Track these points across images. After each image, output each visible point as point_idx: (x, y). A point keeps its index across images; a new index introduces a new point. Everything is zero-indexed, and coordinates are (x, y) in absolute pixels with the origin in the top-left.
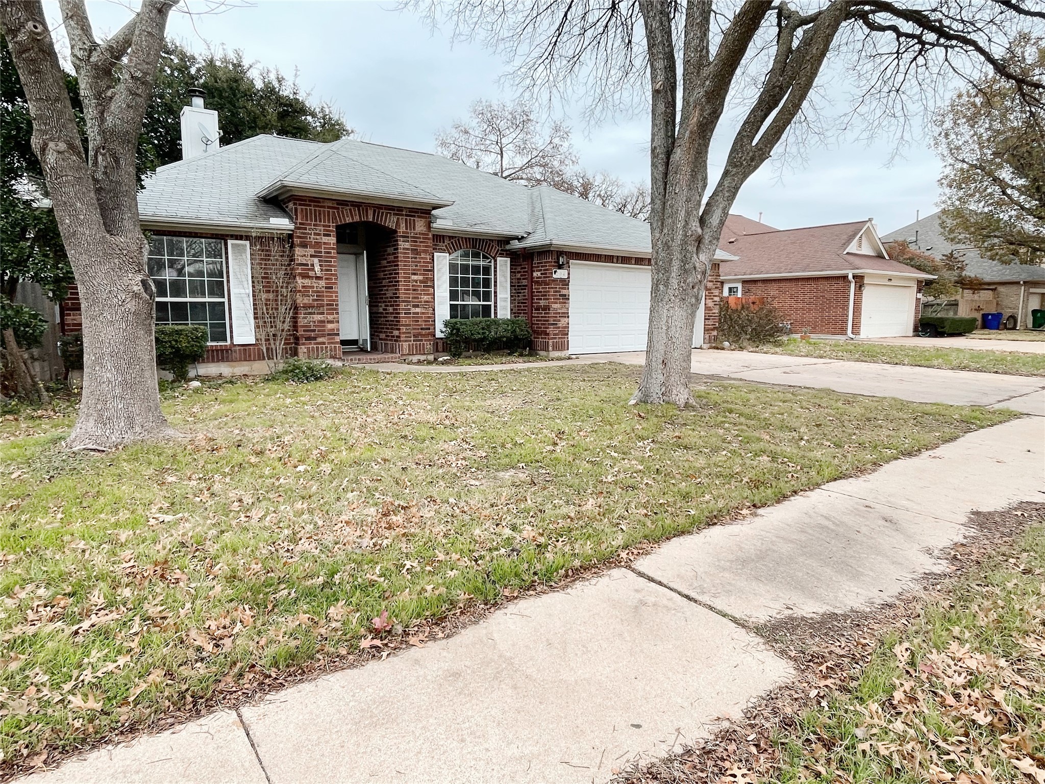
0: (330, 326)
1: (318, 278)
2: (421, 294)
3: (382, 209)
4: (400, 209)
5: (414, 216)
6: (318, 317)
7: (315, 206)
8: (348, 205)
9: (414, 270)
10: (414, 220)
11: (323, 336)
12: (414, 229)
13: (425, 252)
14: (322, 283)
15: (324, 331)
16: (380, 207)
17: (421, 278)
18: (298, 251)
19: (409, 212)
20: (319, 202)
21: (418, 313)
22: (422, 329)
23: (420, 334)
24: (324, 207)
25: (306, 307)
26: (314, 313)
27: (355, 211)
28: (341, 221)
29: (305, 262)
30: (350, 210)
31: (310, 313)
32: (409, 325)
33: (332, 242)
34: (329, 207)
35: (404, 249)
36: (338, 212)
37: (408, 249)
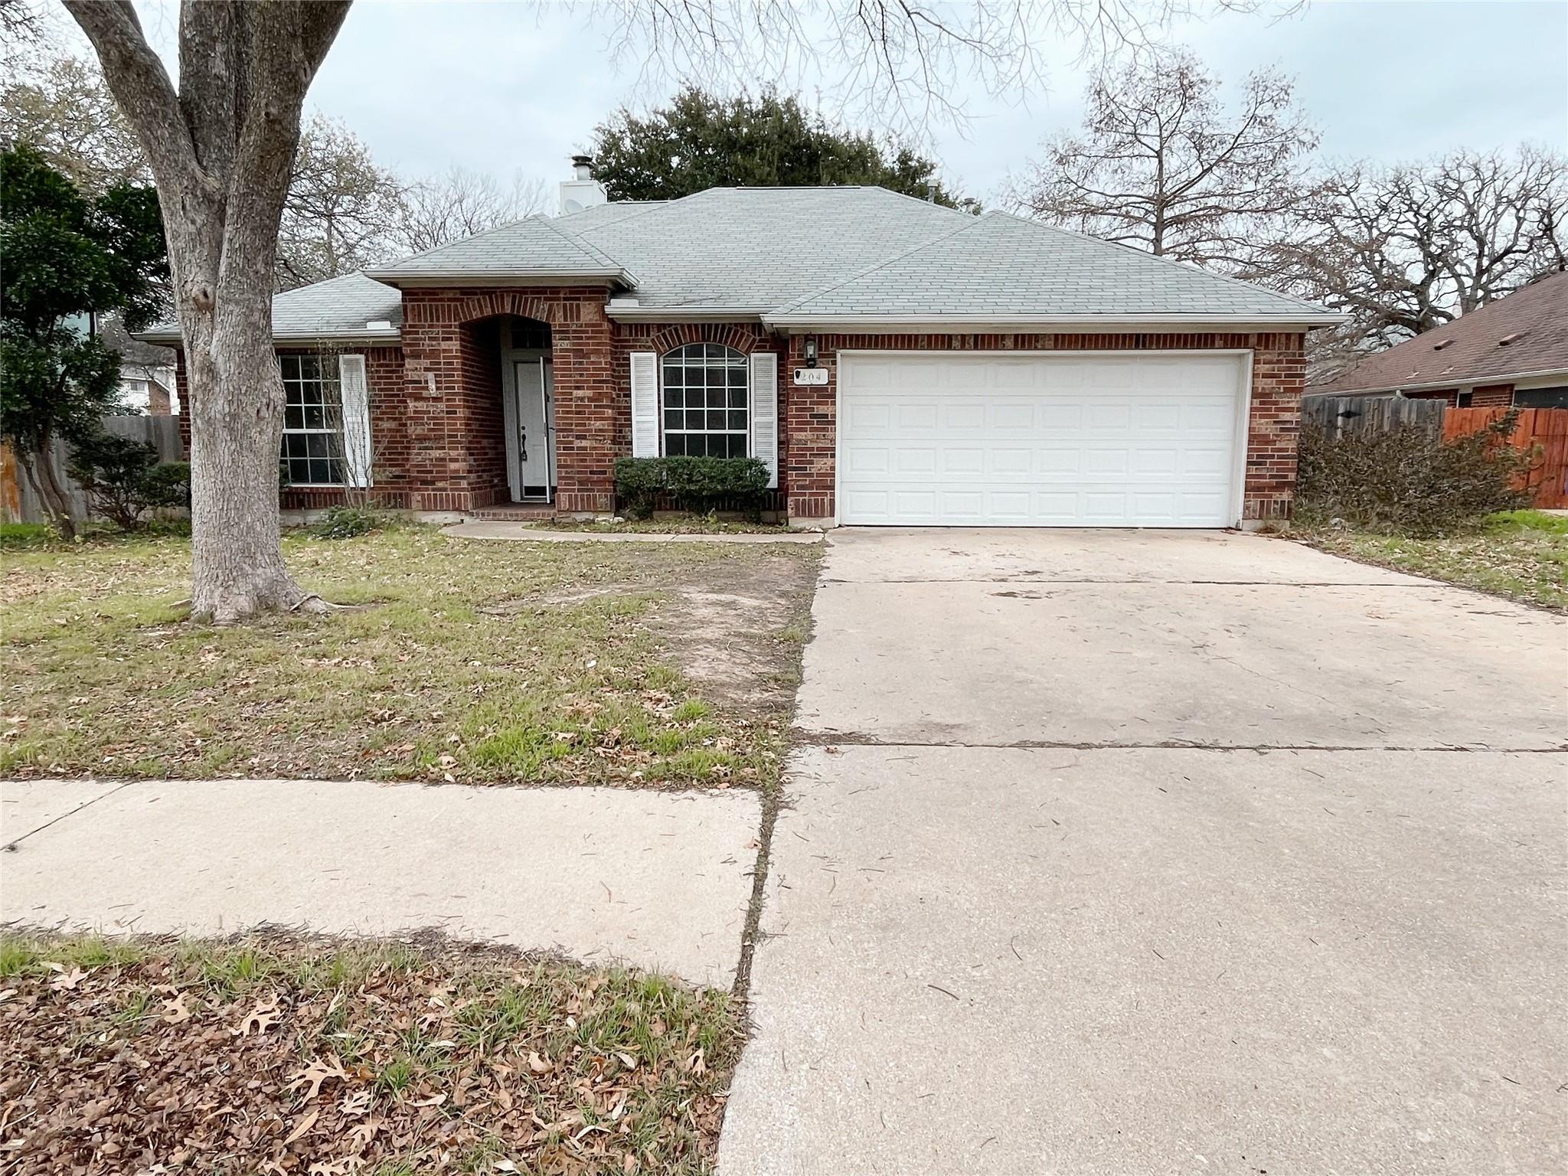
0: (453, 466)
1: (435, 399)
2: (589, 419)
3: (526, 293)
4: (555, 290)
5: (578, 299)
6: (437, 454)
7: (430, 300)
9: (577, 382)
10: (578, 306)
11: (444, 479)
12: (578, 318)
13: (597, 352)
14: (442, 406)
15: (445, 472)
16: (524, 290)
17: (589, 393)
18: (409, 363)
19: (571, 293)
20: (436, 294)
21: (585, 448)
22: (591, 472)
23: (588, 480)
24: (442, 300)
25: (421, 439)
26: (432, 448)
27: (485, 301)
28: (465, 318)
29: (416, 378)
30: (479, 300)
31: (426, 448)
32: (572, 466)
33: (454, 348)
34: (449, 300)
35: (562, 350)
36: (462, 305)
37: (567, 350)
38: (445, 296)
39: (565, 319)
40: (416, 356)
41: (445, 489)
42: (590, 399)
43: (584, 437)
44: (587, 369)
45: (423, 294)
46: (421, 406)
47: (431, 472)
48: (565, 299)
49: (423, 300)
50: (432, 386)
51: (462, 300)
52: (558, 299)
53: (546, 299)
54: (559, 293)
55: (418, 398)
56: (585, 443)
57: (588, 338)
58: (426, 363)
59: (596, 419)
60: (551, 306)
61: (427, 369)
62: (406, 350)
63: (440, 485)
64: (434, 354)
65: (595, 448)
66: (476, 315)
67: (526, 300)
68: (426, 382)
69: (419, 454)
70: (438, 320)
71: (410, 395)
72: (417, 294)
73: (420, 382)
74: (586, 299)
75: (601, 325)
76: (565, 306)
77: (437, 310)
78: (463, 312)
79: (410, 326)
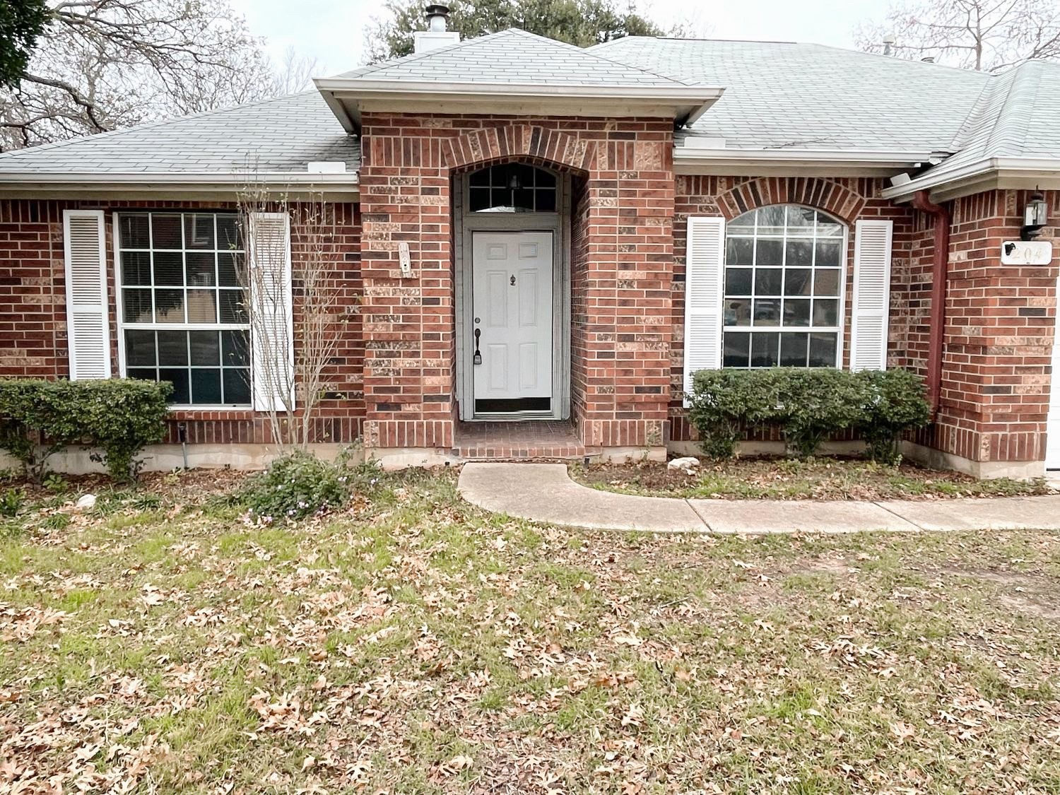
0: (430, 381)
1: (408, 281)
2: (639, 312)
3: (554, 125)
4: (597, 122)
5: (632, 136)
6: (404, 363)
7: (405, 132)
8: (477, 125)
9: (626, 257)
10: (631, 146)
11: (415, 400)
12: (630, 165)
13: (655, 215)
14: (417, 292)
15: (418, 390)
16: (551, 121)
17: (640, 274)
18: (369, 227)
19: (620, 126)
20: (416, 123)
21: (630, 355)
22: (639, 390)
23: (632, 401)
24: (425, 132)
25: (381, 342)
26: (398, 355)
27: (491, 135)
28: (460, 160)
29: (381, 250)
30: (482, 134)
31: (390, 355)
32: (609, 381)
33: (440, 205)
34: (436, 132)
35: (603, 211)
36: (455, 141)
37: (611, 211)
38: (430, 126)
39: (611, 165)
40: (381, 216)
41: (416, 416)
42: (642, 284)
43: (629, 339)
44: (640, 239)
45: (397, 122)
46: (385, 290)
47: (396, 390)
48: (613, 136)
49: (396, 132)
50: (405, 260)
51: (456, 134)
52: (603, 136)
53: (584, 136)
54: (602, 126)
55: (381, 279)
56: (630, 347)
57: (645, 194)
58: (395, 226)
59: (649, 312)
60: (591, 145)
61: (396, 237)
62: (366, 207)
63: (408, 409)
64: (409, 212)
65: (644, 355)
66: (477, 156)
67: (555, 135)
68: (396, 255)
69: (378, 364)
70: (417, 163)
71: (370, 275)
72: (386, 122)
73: (385, 255)
74: (643, 137)
75: (663, 176)
76: (611, 147)
77: (416, 147)
78: (458, 151)
79: (375, 171)
